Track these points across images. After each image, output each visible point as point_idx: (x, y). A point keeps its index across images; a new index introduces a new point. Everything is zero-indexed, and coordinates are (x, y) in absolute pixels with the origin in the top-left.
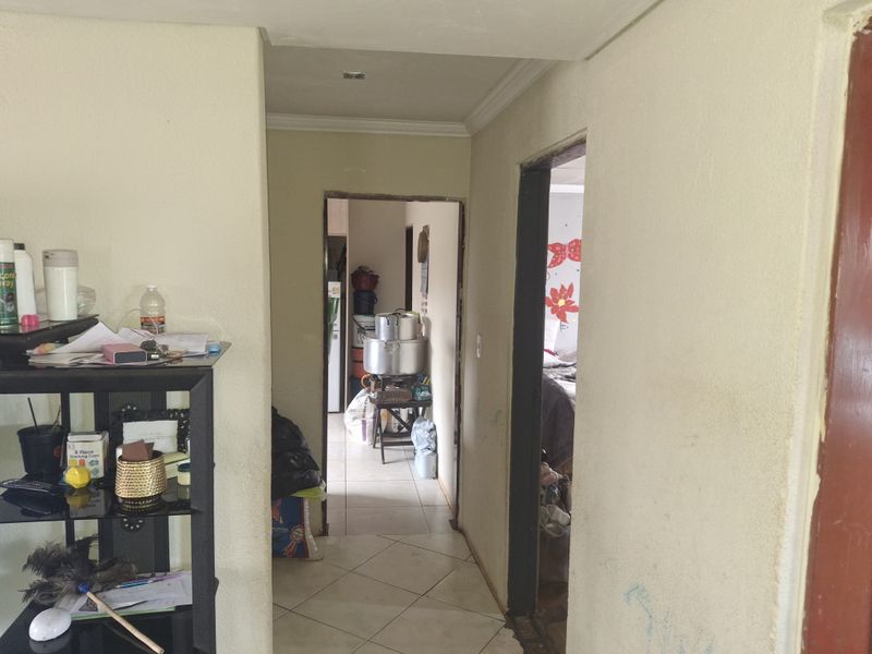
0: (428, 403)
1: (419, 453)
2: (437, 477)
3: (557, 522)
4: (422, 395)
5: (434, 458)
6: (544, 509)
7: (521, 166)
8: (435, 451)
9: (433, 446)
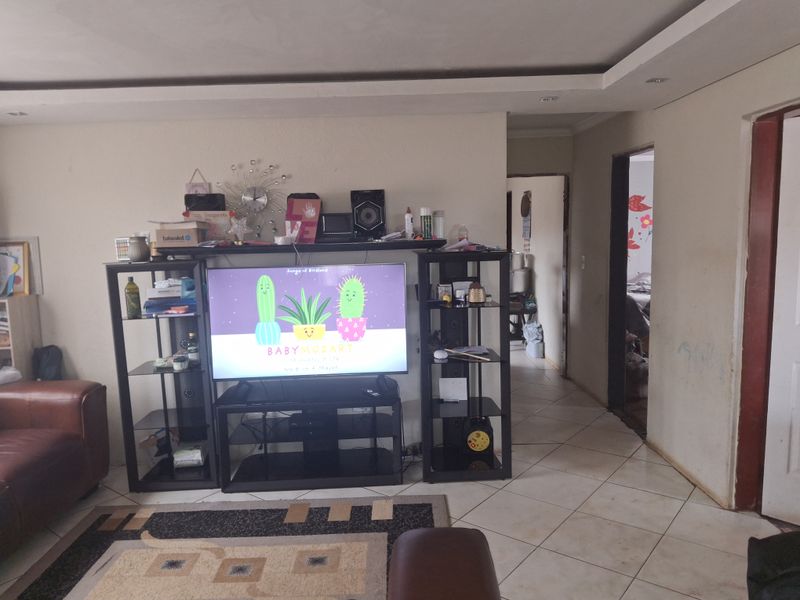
0: (533, 312)
1: (530, 343)
2: (544, 357)
3: (634, 361)
4: (530, 305)
5: (541, 345)
6: (627, 355)
7: (613, 156)
8: (542, 341)
9: (540, 337)
